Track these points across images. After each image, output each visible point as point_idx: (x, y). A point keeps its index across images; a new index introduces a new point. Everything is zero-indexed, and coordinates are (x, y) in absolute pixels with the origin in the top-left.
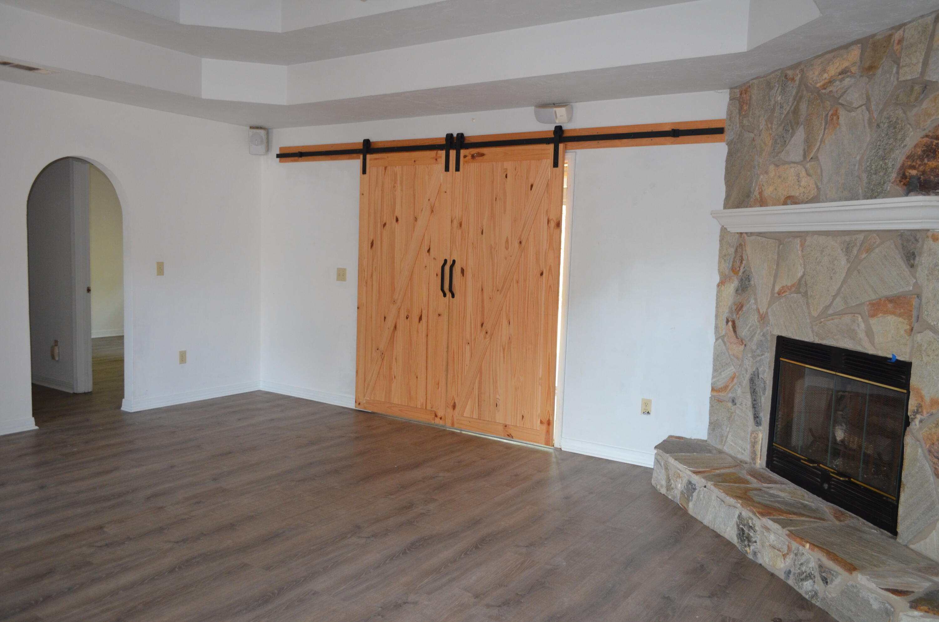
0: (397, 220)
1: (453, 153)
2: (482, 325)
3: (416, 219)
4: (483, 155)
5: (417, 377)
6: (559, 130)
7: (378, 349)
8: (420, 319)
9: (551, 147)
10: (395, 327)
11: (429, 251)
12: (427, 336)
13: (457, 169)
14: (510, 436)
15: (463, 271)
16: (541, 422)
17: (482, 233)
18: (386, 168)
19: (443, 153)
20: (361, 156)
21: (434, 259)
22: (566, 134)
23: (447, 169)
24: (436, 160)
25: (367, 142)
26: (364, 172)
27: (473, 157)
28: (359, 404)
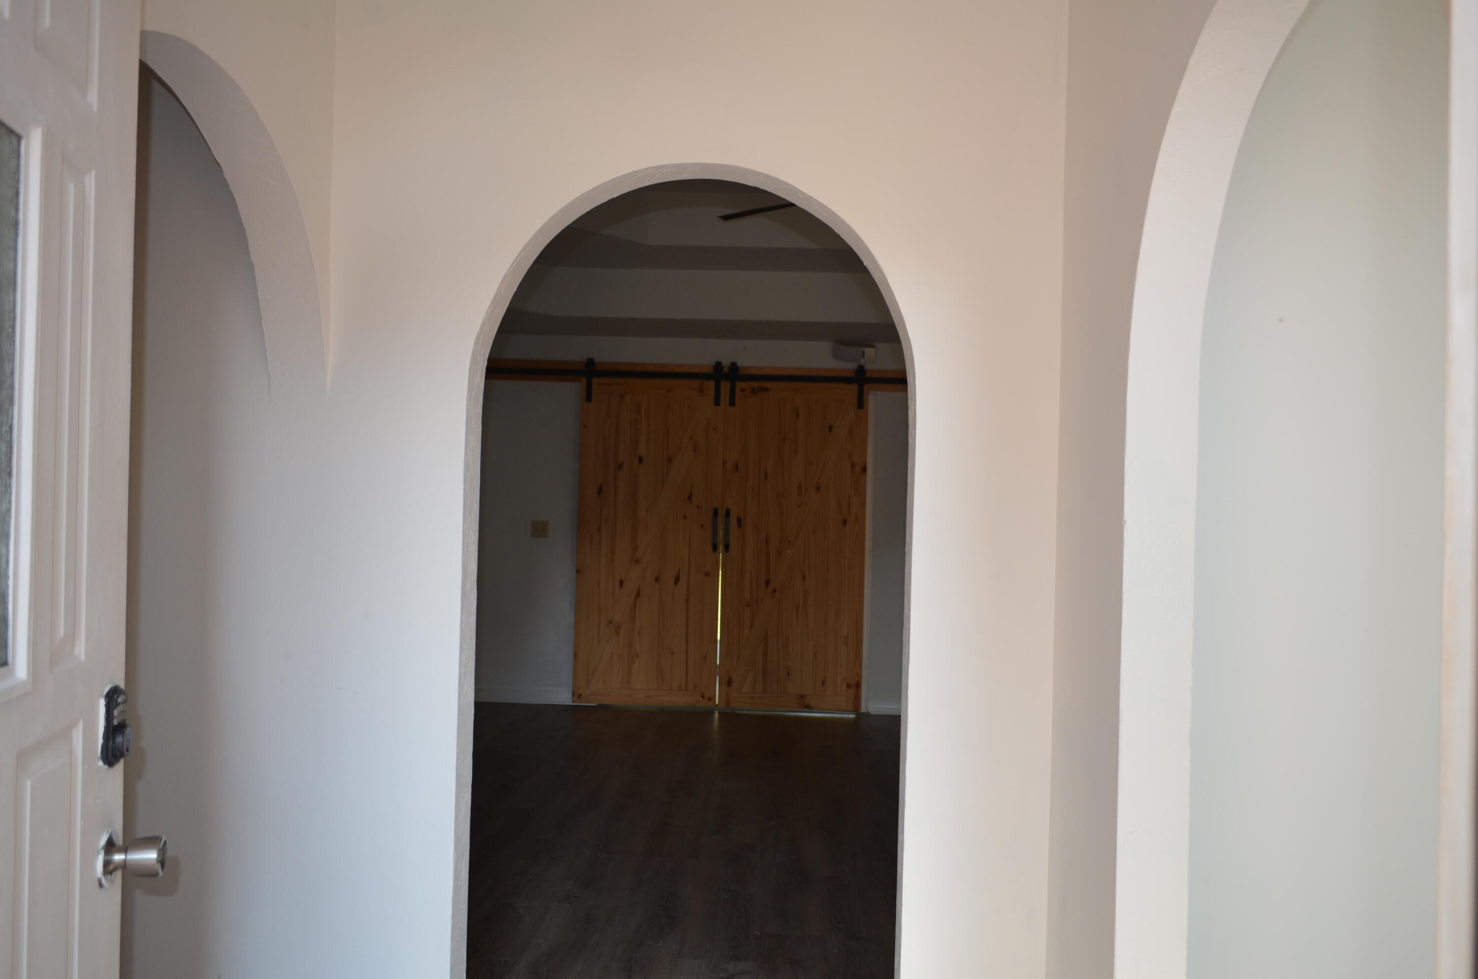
0: (641, 460)
1: (725, 386)
2: (768, 583)
3: (670, 460)
4: (766, 390)
5: (672, 653)
6: (861, 369)
7: (611, 622)
8: (677, 580)
9: (854, 388)
10: (638, 594)
11: (690, 498)
12: (688, 600)
13: (732, 403)
14: (808, 708)
15: (739, 522)
16: (848, 686)
17: (766, 477)
18: (622, 396)
19: (711, 385)
20: (584, 380)
21: (698, 507)
22: (868, 375)
23: (717, 402)
24: (701, 391)
25: (590, 362)
26: (588, 397)
27: (754, 391)
28: (580, 696)
